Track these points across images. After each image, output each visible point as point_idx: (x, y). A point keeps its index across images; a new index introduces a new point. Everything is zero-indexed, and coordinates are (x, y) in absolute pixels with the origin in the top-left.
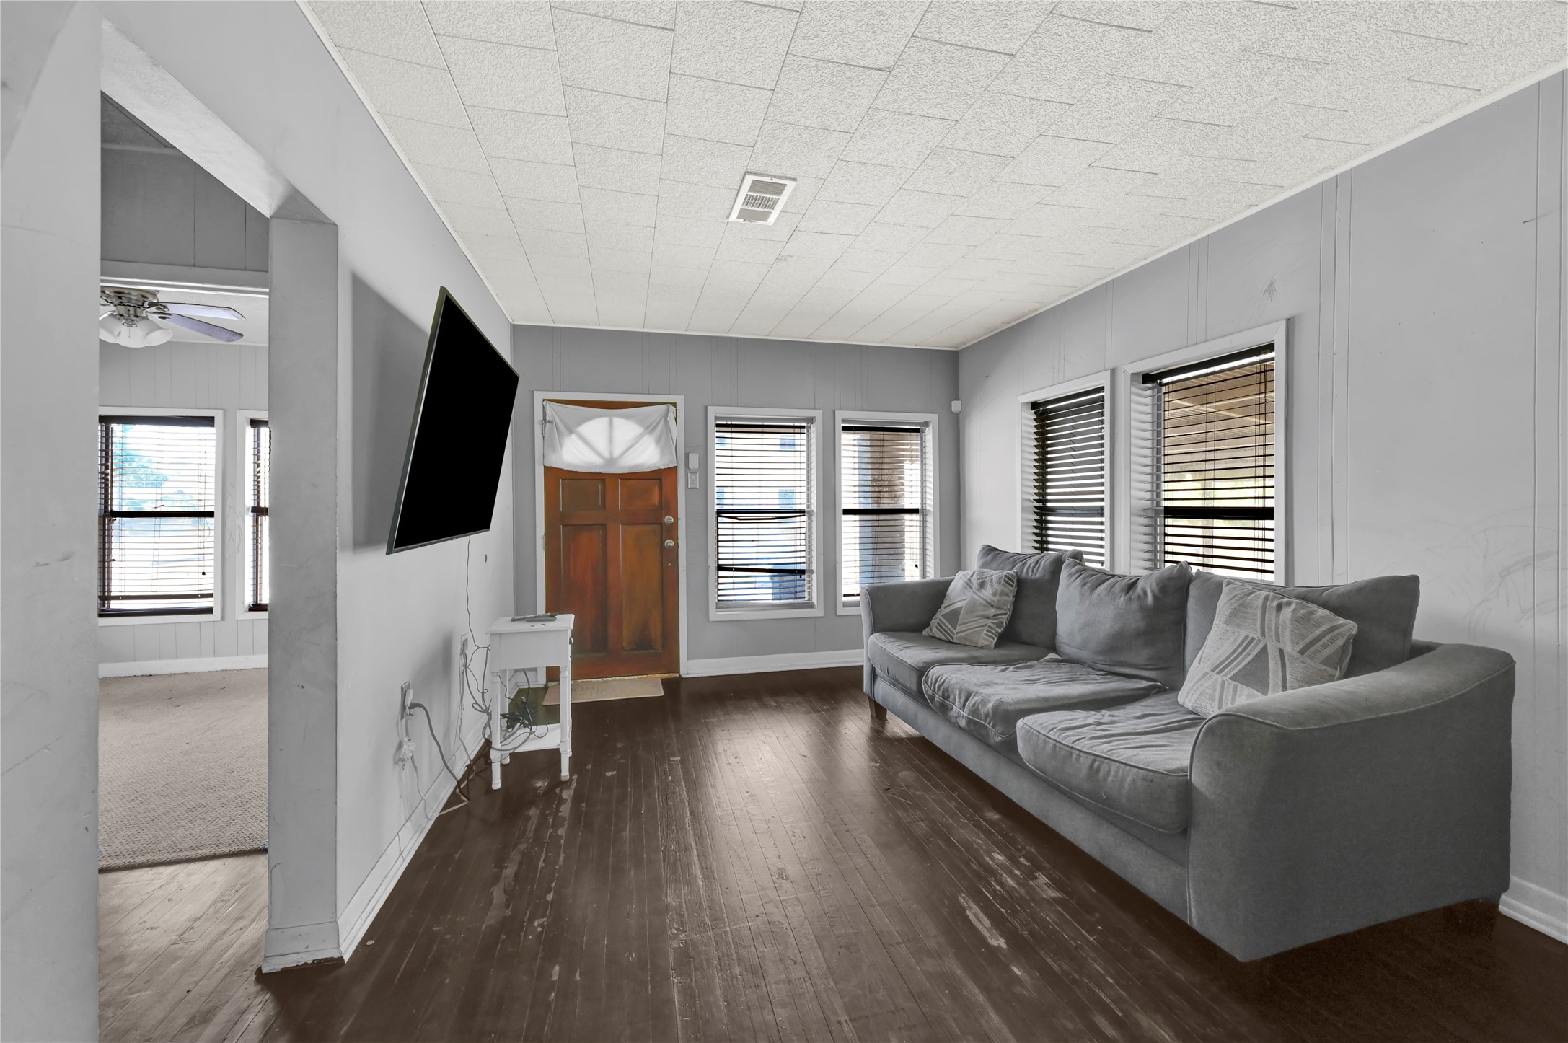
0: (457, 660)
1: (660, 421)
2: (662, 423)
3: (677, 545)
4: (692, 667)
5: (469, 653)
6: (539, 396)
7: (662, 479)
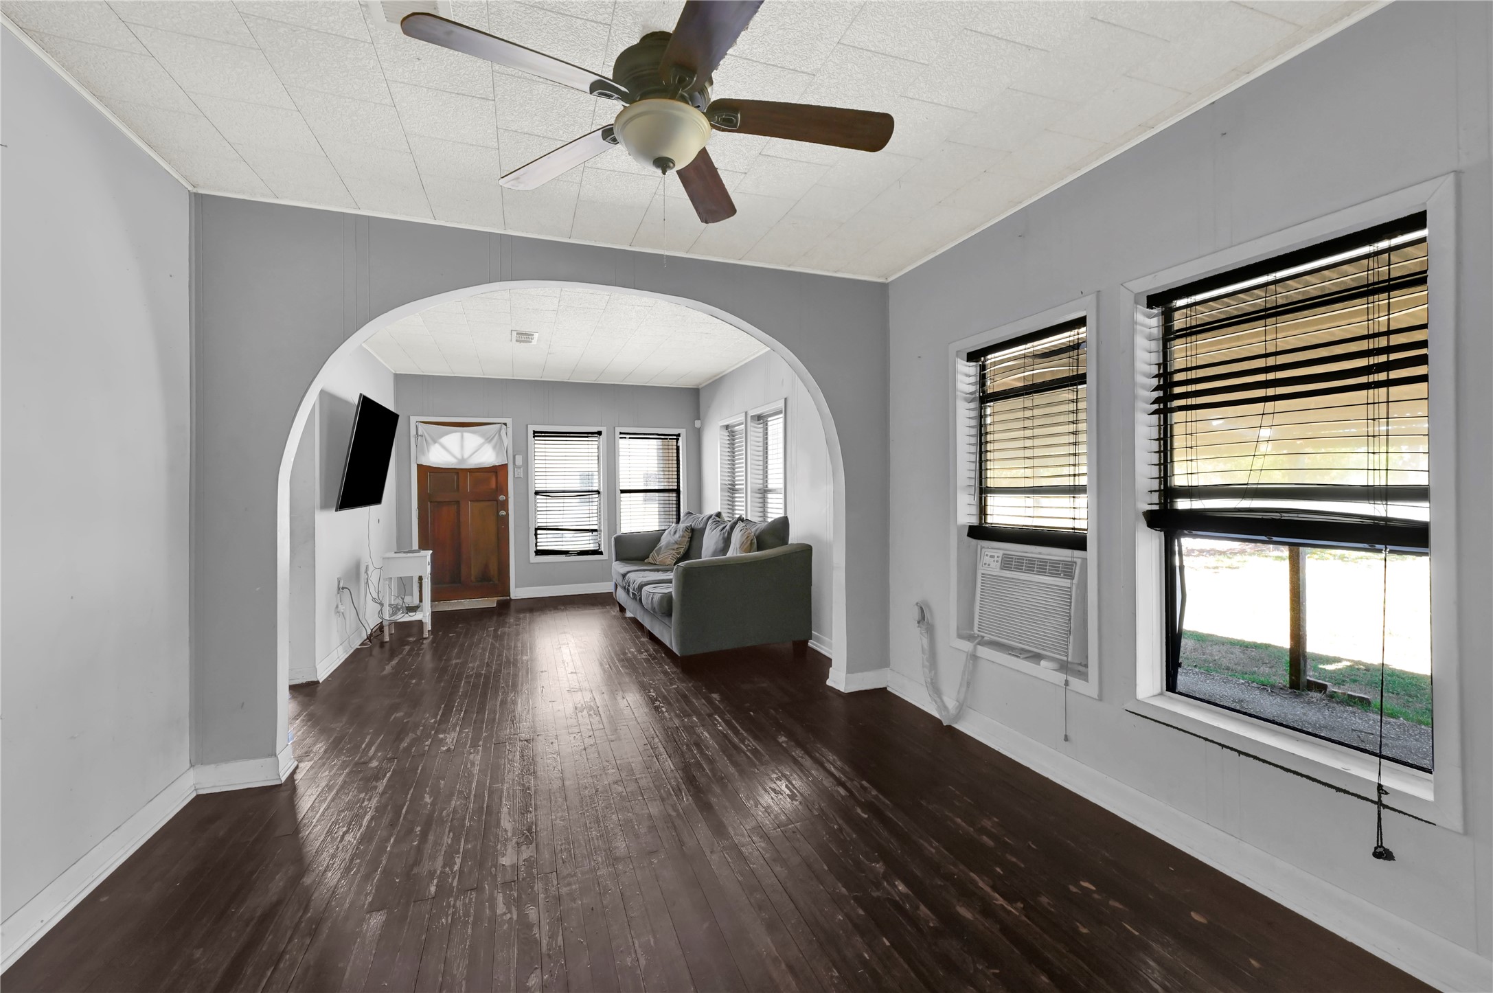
0: (363, 576)
1: (494, 436)
2: (497, 435)
3: (508, 514)
4: (518, 592)
5: (369, 573)
6: (413, 420)
7: (497, 473)
